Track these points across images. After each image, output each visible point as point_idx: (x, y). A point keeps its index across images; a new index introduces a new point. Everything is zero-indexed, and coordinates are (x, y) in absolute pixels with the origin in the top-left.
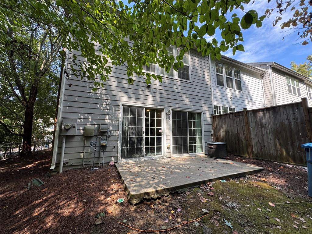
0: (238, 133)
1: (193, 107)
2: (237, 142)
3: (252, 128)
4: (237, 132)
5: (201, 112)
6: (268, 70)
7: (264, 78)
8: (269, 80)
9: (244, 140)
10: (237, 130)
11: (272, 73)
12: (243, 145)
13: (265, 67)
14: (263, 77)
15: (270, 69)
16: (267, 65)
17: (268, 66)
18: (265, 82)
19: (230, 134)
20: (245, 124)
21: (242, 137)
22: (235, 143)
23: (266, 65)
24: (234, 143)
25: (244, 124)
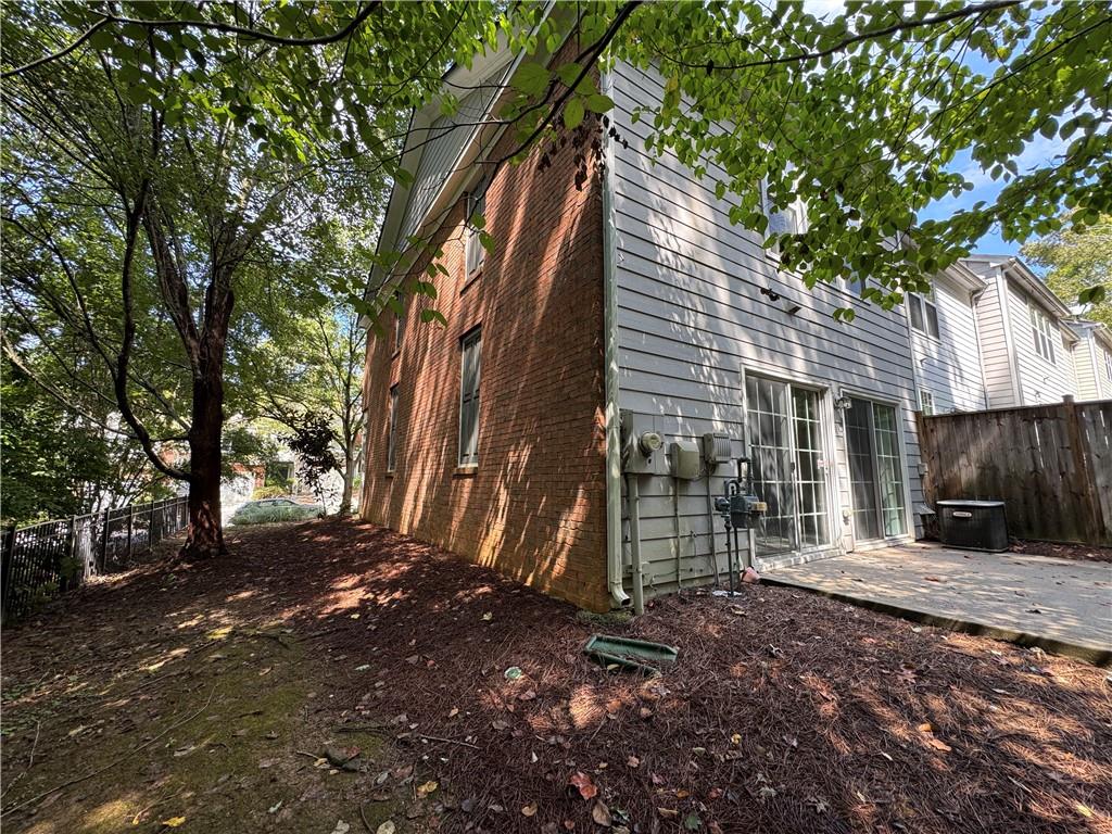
0: (1035, 471)
1: (880, 386)
2: (1034, 500)
3: (1098, 457)
4: (1031, 469)
5: (897, 405)
6: (992, 280)
7: (980, 303)
8: (998, 312)
9: (1064, 491)
10: (1030, 462)
11: (1008, 291)
12: (1057, 509)
13: (985, 268)
14: (977, 299)
15: (999, 277)
16: (992, 265)
17: (994, 268)
18: (982, 316)
19: (1003, 472)
20: (1067, 444)
21: (1056, 483)
22: (1025, 503)
23: (988, 263)
24: (1021, 501)
25: (1062, 443)
